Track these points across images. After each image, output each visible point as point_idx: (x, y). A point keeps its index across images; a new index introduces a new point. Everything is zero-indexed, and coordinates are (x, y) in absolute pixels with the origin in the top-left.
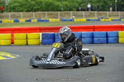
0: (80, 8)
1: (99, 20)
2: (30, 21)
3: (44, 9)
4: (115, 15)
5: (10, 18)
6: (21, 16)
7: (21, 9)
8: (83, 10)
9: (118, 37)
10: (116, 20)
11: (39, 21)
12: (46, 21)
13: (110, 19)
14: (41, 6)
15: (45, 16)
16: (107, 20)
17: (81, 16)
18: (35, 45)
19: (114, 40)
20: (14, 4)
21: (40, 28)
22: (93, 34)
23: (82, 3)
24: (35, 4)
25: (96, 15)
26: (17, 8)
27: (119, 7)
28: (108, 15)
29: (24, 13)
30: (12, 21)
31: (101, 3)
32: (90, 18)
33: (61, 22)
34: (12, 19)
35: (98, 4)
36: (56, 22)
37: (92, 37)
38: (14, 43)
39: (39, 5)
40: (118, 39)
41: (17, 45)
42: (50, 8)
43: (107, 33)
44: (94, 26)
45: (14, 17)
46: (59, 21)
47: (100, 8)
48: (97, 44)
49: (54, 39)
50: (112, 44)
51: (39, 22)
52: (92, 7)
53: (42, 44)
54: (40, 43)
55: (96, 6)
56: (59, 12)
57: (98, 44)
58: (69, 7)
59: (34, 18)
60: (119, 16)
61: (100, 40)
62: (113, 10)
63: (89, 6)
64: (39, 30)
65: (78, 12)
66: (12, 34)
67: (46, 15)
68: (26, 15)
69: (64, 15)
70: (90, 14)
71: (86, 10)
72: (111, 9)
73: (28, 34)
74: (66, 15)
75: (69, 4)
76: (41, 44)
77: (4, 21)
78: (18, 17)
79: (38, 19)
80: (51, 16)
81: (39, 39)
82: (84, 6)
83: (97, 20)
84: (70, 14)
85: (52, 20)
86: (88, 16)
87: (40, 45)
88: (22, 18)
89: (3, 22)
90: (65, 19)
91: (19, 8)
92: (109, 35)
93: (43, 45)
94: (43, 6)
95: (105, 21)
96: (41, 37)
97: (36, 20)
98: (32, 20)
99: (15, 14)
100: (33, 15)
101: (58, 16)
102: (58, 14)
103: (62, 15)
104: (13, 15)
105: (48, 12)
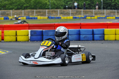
0: (67, 6)
1: (85, 18)
3: (33, 7)
4: (100, 13)
6: (10, 14)
7: (11, 7)
8: (70, 8)
9: (104, 34)
10: (102, 18)
12: (34, 18)
13: (96, 17)
14: (30, 4)
15: (34, 14)
16: (93, 18)
17: (68, 14)
18: (24, 41)
19: (100, 37)
20: (5, 2)
21: (29, 25)
22: (79, 31)
23: (69, 1)
24: (25, 2)
25: (82, 13)
26: (7, 6)
27: (105, 6)
28: (94, 13)
29: (13, 11)
30: (3, 18)
31: (87, 2)
32: (77, 16)
33: (49, 20)
34: (3, 17)
35: (84, 3)
36: (43, 20)
37: (79, 34)
38: (4, 39)
39: (28, 3)
40: (104, 36)
41: (7, 42)
42: (38, 6)
43: (93, 30)
44: (80, 24)
45: (5, 15)
46: (46, 19)
47: (87, 6)
48: (83, 41)
49: (41, 36)
50: (98, 41)
52: (78, 5)
53: (30, 41)
55: (83, 4)
56: (47, 10)
57: (85, 41)
58: (57, 6)
59: (23, 15)
60: (105, 14)
61: (86, 37)
62: (99, 8)
63: (76, 4)
64: (28, 28)
65: (65, 10)
66: (3, 30)
67: (35, 13)
68: (16, 13)
69: (52, 13)
70: (77, 12)
71: (73, 8)
72: (97, 7)
73: (17, 31)
74: (54, 13)
75: (57, 3)
76: (29, 41)
78: (8, 14)
79: (26, 16)
80: (39, 14)
81: (27, 36)
82: (70, 4)
83: (83, 18)
84: (57, 11)
85: (40, 18)
86: (74, 14)
87: (28, 41)
88: (11, 15)
90: (53, 17)
91: (9, 6)
92: (95, 32)
94: (32, 4)
95: (91, 19)
96: (30, 33)
97: (25, 18)
99: (5, 12)
100: (22, 12)
101: (46, 13)
102: (45, 12)
103: (50, 13)
104: (4, 13)
105: (37, 10)
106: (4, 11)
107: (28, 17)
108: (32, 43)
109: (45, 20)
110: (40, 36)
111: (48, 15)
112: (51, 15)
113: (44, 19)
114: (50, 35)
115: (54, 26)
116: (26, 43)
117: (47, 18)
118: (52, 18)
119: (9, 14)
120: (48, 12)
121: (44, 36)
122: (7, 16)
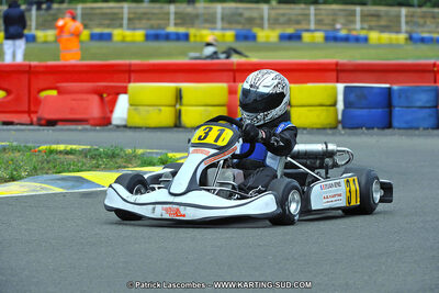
2: (296, 37)
5: (219, 24)
6: (262, 18)
11: (332, 38)
12: (357, 39)
15: (353, 22)
18: (318, 129)
21: (337, 64)
29: (273, 8)
30: (230, 34)
33: (411, 47)
34: (230, 29)
36: (390, 46)
45: (238, 23)
46: (402, 42)
49: (386, 110)
51: (332, 44)
53: (344, 128)
54: (339, 122)
56: (404, 11)
59: (312, 27)
64: (334, 74)
66: (232, 84)
67: (358, 18)
68: (283, 15)
69: (421, 21)
74: (429, 21)
76: (340, 126)
77: (195, 36)
78: (251, 21)
79: (325, 31)
80: (373, 24)
81: (332, 108)
85: (379, 39)
87: (336, 128)
88: (266, 25)
89: (192, 39)
90: (425, 35)
93: (348, 131)
96: (341, 98)
97: (319, 36)
98: (306, 37)
99: (240, 11)
100: (308, 15)
101: (399, 22)
102: (399, 16)
103: (415, 19)
104: (233, 15)
105: (365, 8)
106: (233, 5)
107: (331, 34)
108: (349, 135)
109: (398, 46)
110: (380, 110)
111: (409, 29)
112: (419, 30)
113: (394, 42)
114: (419, 104)
115: (434, 71)
116: (327, 134)
117: (406, 39)
118: (423, 40)
119: (258, 21)
120: (409, 19)
121: (397, 111)
122: (248, 27)
